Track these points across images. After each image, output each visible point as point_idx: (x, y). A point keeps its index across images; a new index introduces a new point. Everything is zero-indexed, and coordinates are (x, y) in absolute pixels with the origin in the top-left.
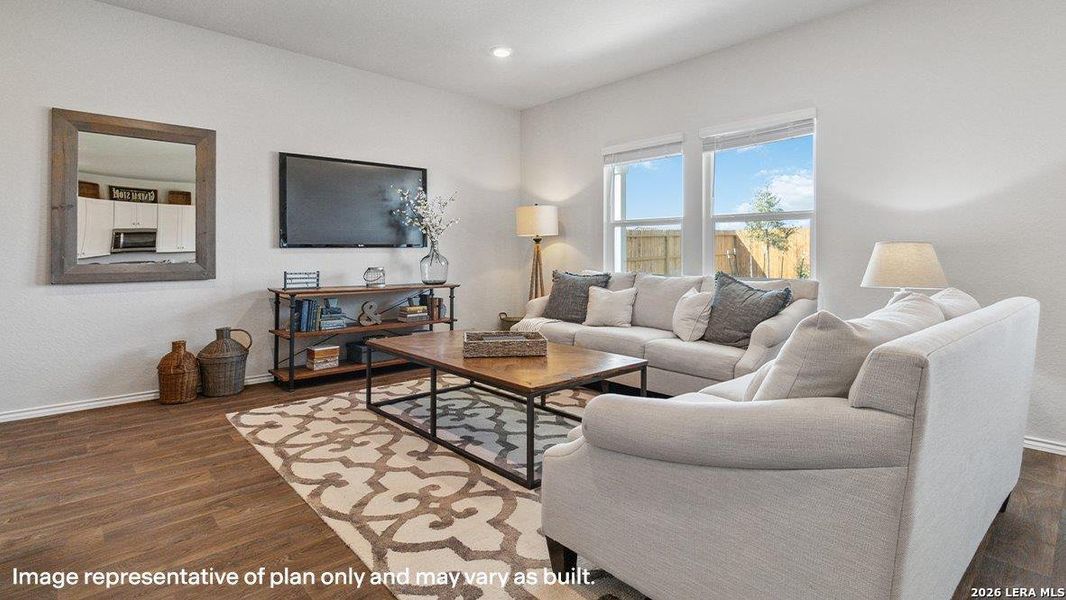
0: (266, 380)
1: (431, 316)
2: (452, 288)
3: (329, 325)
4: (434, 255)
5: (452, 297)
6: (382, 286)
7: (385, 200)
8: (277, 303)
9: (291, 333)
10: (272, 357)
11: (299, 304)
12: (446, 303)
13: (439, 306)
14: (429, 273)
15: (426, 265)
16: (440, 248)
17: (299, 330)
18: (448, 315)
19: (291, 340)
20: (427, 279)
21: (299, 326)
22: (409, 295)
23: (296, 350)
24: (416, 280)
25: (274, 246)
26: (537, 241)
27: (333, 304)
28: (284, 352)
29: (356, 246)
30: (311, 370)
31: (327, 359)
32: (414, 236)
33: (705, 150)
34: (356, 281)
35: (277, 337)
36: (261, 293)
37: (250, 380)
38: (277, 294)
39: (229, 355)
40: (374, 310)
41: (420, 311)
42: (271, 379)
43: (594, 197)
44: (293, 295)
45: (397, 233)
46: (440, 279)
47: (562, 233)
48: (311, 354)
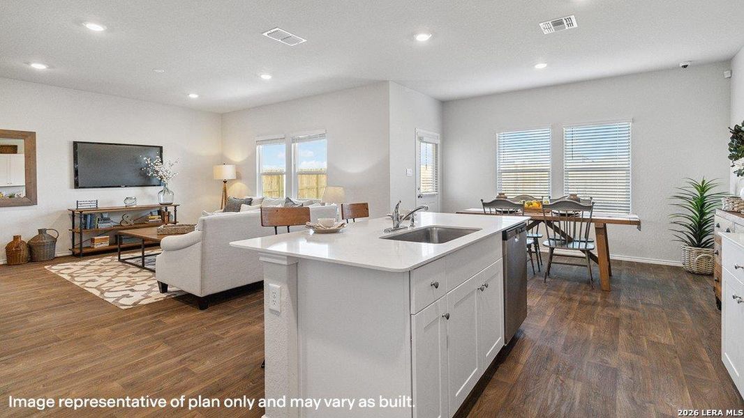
0: (68, 254)
1: (164, 220)
2: (175, 207)
3: (102, 226)
4: (166, 191)
5: (175, 211)
6: (134, 206)
7: (138, 163)
8: (73, 216)
9: (81, 230)
10: (71, 242)
11: (86, 216)
12: (173, 213)
13: (169, 216)
14: (163, 199)
15: (161, 195)
16: (168, 186)
17: (85, 228)
18: (174, 220)
19: (81, 233)
20: (162, 202)
21: (85, 227)
22: (152, 211)
23: (84, 239)
24: (156, 203)
25: (71, 188)
26: (225, 182)
27: (105, 216)
28: (77, 241)
29: (120, 187)
30: (93, 248)
31: (102, 243)
32: (155, 181)
33: (293, 142)
34: (120, 204)
35: (73, 233)
36: (64, 211)
37: (58, 254)
38: (73, 212)
39: (45, 241)
40: (129, 218)
41: (157, 218)
42: (70, 253)
43: (251, 161)
44: (81, 212)
45: (146, 179)
46: (169, 202)
47: (238, 177)
48: (93, 240)
